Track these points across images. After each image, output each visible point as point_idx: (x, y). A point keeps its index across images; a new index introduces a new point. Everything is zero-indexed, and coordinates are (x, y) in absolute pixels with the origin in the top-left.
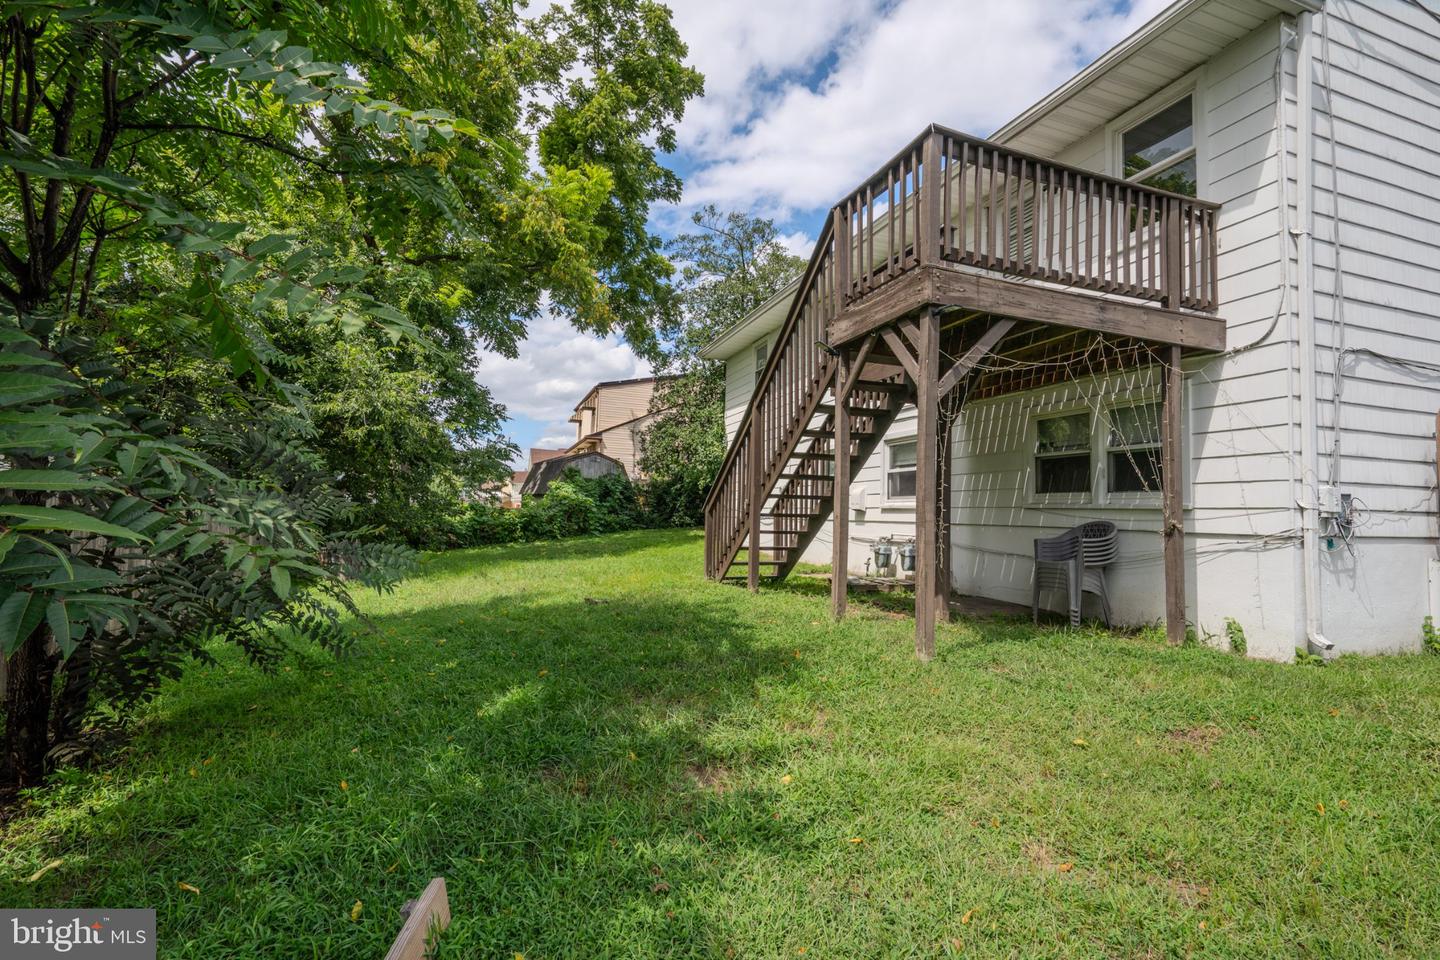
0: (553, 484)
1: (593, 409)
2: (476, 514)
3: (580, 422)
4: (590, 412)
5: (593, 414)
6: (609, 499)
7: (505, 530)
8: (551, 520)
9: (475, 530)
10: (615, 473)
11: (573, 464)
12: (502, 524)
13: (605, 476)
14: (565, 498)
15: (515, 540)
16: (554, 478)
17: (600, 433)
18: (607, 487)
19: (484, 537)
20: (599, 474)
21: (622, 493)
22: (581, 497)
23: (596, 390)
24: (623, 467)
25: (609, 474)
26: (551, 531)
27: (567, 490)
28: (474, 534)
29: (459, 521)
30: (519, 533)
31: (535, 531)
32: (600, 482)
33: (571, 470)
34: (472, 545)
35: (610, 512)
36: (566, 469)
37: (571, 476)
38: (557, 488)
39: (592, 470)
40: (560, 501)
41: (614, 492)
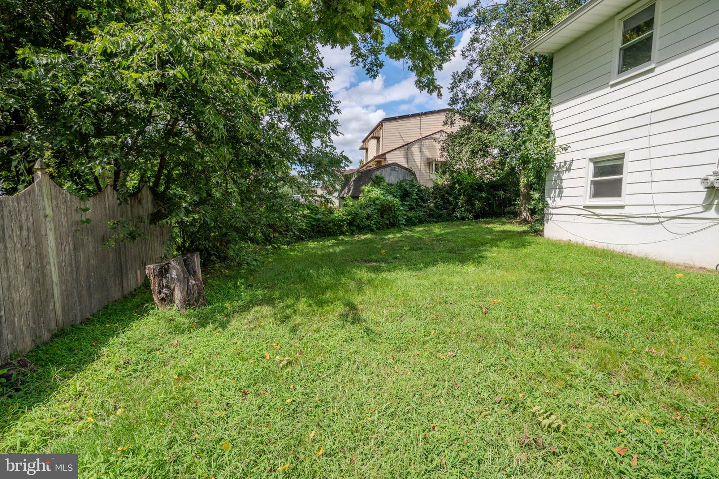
0: (366, 188)
1: (378, 138)
2: (311, 213)
3: (367, 149)
4: (376, 141)
5: (378, 142)
6: (408, 199)
7: (334, 225)
8: (369, 217)
9: (312, 226)
10: (409, 179)
11: (378, 173)
12: (332, 221)
13: (402, 181)
14: (378, 199)
15: (342, 233)
16: (366, 183)
17: (385, 154)
18: (406, 190)
19: (320, 231)
20: (397, 180)
21: (417, 194)
22: (390, 197)
23: (381, 124)
24: (414, 174)
25: (405, 180)
26: (369, 226)
27: (376, 192)
28: (313, 229)
29: (300, 218)
30: (345, 228)
31: (358, 226)
32: (400, 186)
33: (377, 177)
34: (311, 238)
35: (411, 209)
36: (374, 176)
37: (378, 182)
38: (369, 191)
39: (392, 177)
40: (373, 201)
41: (412, 194)
